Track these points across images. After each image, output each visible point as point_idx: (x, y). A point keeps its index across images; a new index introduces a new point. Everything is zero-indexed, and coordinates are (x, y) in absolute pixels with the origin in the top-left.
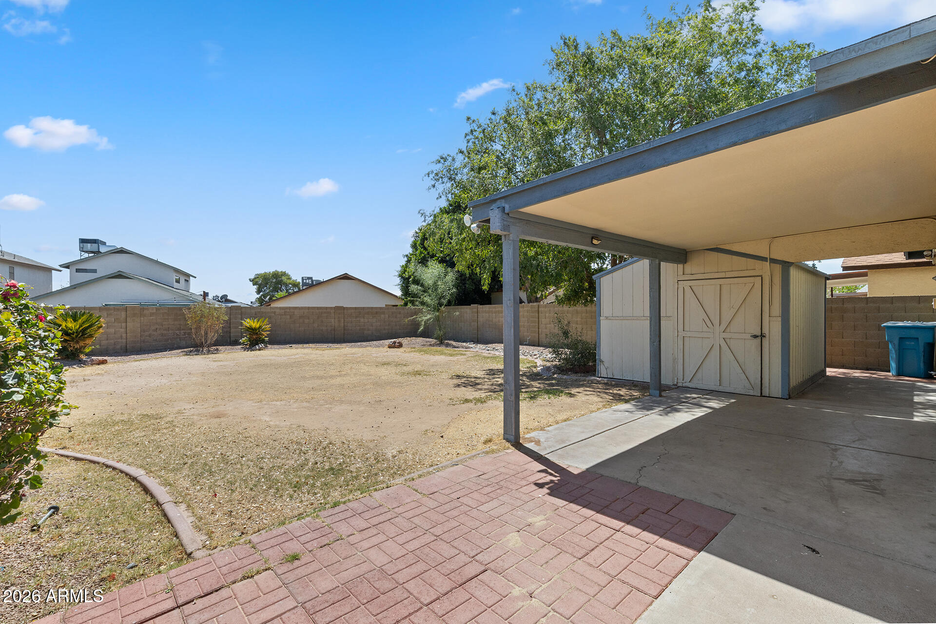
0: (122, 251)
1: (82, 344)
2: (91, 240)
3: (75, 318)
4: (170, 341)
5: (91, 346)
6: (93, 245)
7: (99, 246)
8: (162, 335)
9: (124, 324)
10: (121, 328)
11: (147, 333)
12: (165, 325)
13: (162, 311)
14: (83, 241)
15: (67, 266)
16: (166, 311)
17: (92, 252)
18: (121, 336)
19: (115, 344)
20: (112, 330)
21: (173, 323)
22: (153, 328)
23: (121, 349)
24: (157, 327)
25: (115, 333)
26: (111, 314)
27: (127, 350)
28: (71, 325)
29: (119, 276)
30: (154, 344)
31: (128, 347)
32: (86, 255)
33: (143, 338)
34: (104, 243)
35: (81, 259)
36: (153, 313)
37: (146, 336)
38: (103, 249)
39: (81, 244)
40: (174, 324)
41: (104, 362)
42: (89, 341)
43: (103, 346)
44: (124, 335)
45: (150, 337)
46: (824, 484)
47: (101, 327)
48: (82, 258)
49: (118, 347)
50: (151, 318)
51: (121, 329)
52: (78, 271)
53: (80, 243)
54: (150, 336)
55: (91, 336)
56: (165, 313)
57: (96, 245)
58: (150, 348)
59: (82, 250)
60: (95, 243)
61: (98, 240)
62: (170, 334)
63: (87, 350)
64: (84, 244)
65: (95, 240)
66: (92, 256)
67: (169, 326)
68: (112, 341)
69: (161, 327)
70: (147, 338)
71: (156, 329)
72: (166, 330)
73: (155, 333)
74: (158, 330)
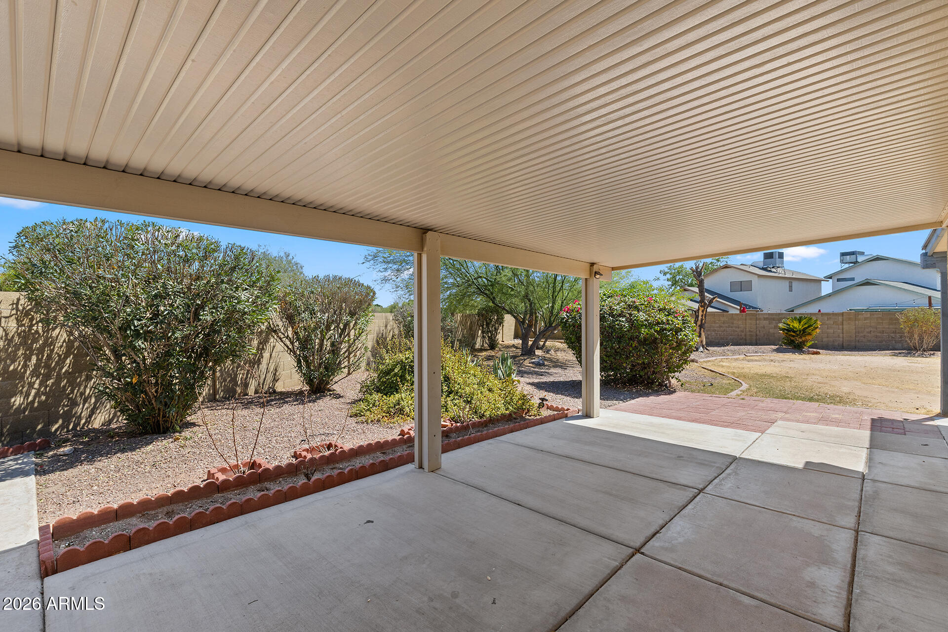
0: (878, 259)
1: (804, 339)
2: (850, 252)
3: (800, 321)
4: (884, 342)
5: (811, 341)
6: (852, 256)
7: (857, 256)
8: (877, 337)
9: (841, 327)
10: (839, 329)
11: (862, 335)
12: (879, 328)
13: (875, 316)
14: (843, 254)
15: (830, 277)
17: (852, 263)
18: (839, 335)
19: (833, 341)
20: (831, 331)
21: (887, 326)
22: (867, 330)
23: (839, 346)
24: (872, 329)
25: (833, 333)
26: (830, 318)
27: (843, 346)
28: (796, 325)
29: (867, 283)
30: (868, 344)
31: (844, 345)
32: (847, 266)
33: (858, 339)
34: (862, 253)
35: (841, 270)
36: (867, 318)
38: (860, 259)
39: (842, 257)
40: (889, 328)
41: (817, 353)
42: (808, 337)
43: (824, 342)
44: (841, 335)
47: (817, 328)
48: (842, 268)
49: (836, 344)
50: (866, 321)
51: (839, 331)
52: (839, 280)
53: (840, 256)
54: (864, 337)
55: (810, 334)
56: (879, 317)
57: (854, 256)
58: (865, 347)
59: (842, 262)
60: (854, 254)
61: (856, 251)
62: (884, 337)
63: (809, 344)
64: (844, 257)
65: (854, 252)
66: (851, 266)
67: (884, 329)
68: (831, 339)
69: (876, 330)
70: (862, 338)
71: (871, 331)
72: (880, 333)
73: (869, 335)
74: (872, 332)
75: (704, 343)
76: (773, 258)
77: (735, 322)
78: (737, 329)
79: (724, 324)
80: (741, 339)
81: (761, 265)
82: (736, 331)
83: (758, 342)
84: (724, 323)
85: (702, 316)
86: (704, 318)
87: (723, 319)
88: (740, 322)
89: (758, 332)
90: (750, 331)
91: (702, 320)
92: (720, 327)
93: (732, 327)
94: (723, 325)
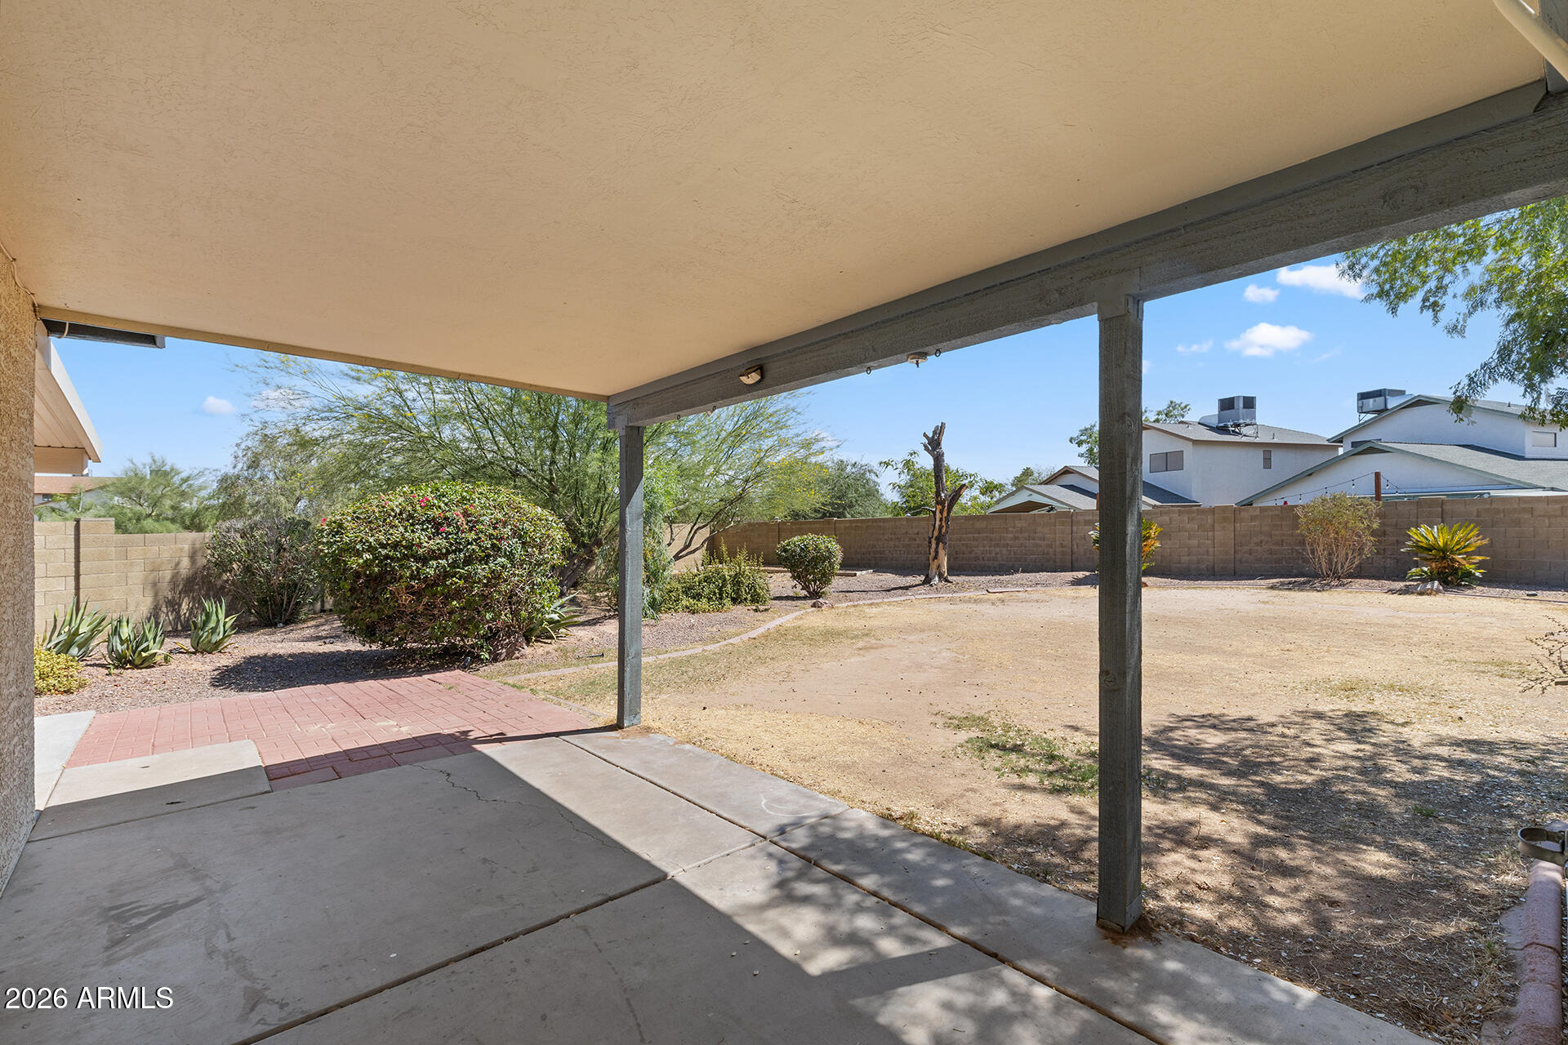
0: (1420, 402)
2: (1374, 392)
4: (1284, 563)
6: (1378, 399)
7: (1385, 399)
8: (1271, 552)
9: (1210, 534)
10: (1207, 539)
11: (1246, 548)
12: (1275, 535)
13: (1271, 513)
14: (1363, 396)
15: (1339, 438)
16: (1277, 512)
17: (1376, 412)
18: (1208, 551)
19: (1198, 563)
20: (1194, 542)
22: (1255, 540)
23: (1208, 570)
24: (1263, 538)
25: (1198, 547)
26: (1193, 519)
27: (1214, 571)
29: (1371, 448)
30: (1257, 565)
31: (1216, 569)
32: (1367, 417)
33: (1240, 556)
34: (1396, 393)
35: (1359, 425)
36: (1256, 517)
37: (1245, 553)
38: (1392, 403)
39: (1360, 402)
43: (1184, 563)
44: (1211, 550)
45: (1250, 554)
46: (211, 878)
48: (1360, 422)
49: (1203, 566)
50: (1253, 524)
51: (1207, 542)
52: (1354, 443)
53: (1358, 400)
54: (1250, 552)
56: (1276, 515)
57: (1381, 399)
58: (1251, 572)
59: (1361, 410)
60: (1380, 396)
61: (1385, 389)
62: (1283, 552)
64: (1365, 401)
65: (1380, 391)
66: (1376, 417)
67: (1283, 538)
68: (1194, 558)
69: (1270, 539)
70: (1246, 555)
71: (1261, 542)
72: (1277, 544)
73: (1259, 548)
74: (1263, 544)
75: (945, 569)
76: (1233, 408)
77: (1039, 529)
78: (1042, 543)
79: (1021, 533)
80: (1048, 561)
81: (1214, 422)
82: (1041, 546)
83: (1075, 564)
84: (1021, 531)
85: (941, 520)
86: (944, 524)
87: (1019, 525)
88: (1046, 530)
89: (1075, 547)
90: (1062, 546)
91: (941, 527)
92: (1016, 538)
93: (1033, 539)
94: (1019, 535)
